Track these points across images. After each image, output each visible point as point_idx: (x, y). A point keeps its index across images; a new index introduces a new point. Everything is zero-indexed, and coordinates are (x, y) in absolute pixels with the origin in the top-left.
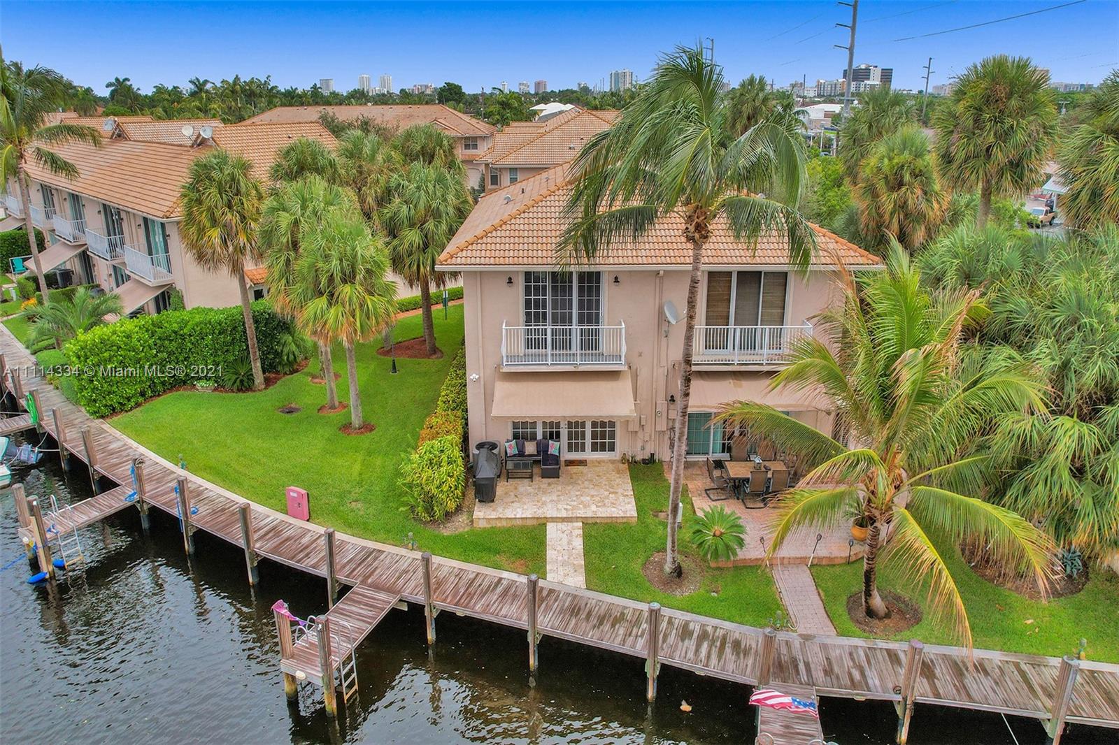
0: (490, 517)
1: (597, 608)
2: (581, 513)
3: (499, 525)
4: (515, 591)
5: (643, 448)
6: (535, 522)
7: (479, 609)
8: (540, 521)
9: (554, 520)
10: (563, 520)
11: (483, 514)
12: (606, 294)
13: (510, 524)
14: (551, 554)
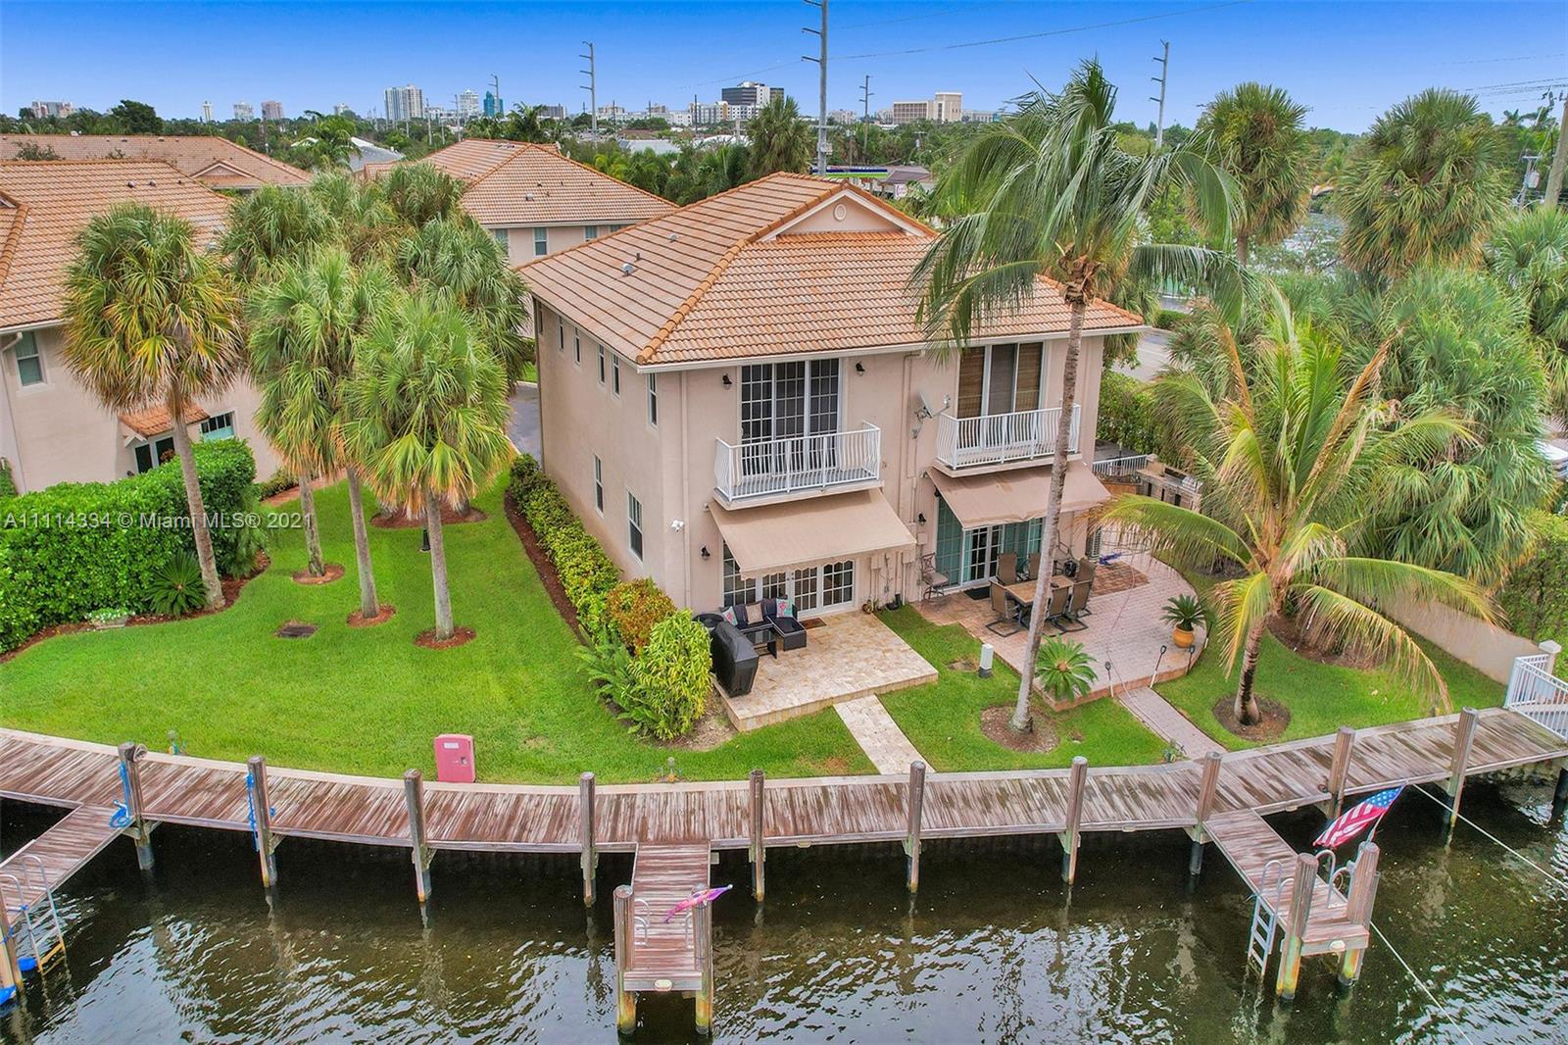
0: (759, 713)
1: (968, 790)
2: (870, 683)
3: (773, 721)
4: (856, 798)
5: (887, 589)
6: (817, 708)
7: (829, 831)
8: (824, 705)
9: (841, 699)
10: (852, 696)
11: (748, 712)
12: (846, 389)
13: (787, 716)
14: (864, 742)
